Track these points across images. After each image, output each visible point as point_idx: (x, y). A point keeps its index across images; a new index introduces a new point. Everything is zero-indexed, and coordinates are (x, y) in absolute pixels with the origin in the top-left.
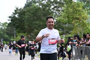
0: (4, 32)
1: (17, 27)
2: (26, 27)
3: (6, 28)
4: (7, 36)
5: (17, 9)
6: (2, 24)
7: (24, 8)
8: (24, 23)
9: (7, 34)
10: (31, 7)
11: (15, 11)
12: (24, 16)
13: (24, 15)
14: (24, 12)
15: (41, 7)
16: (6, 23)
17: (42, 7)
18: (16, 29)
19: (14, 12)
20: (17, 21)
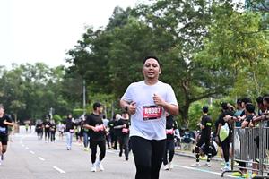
0: (55, 91)
1: (91, 78)
2: (113, 77)
3: (61, 80)
4: (64, 102)
5: (90, 31)
6: (51, 70)
7: (108, 29)
8: (108, 69)
9: (65, 95)
10: (126, 26)
11: (85, 36)
12: (106, 50)
13: (108, 46)
14: (109, 39)
15: (151, 25)
16: (62, 68)
17: (154, 26)
18: (88, 83)
19: (83, 40)
20: (91, 63)
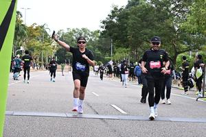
0: (94, 46)
1: (116, 38)
2: (130, 38)
3: (97, 39)
4: (99, 52)
5: (116, 9)
6: (92, 33)
7: (127, 7)
8: (127, 32)
9: (100, 48)
10: (138, 6)
11: (113, 12)
12: (126, 21)
13: (127, 18)
14: (127, 14)
15: (154, 6)
16: (98, 32)
17: (156, 6)
18: (114, 41)
19: (111, 14)
20: (117, 28)
